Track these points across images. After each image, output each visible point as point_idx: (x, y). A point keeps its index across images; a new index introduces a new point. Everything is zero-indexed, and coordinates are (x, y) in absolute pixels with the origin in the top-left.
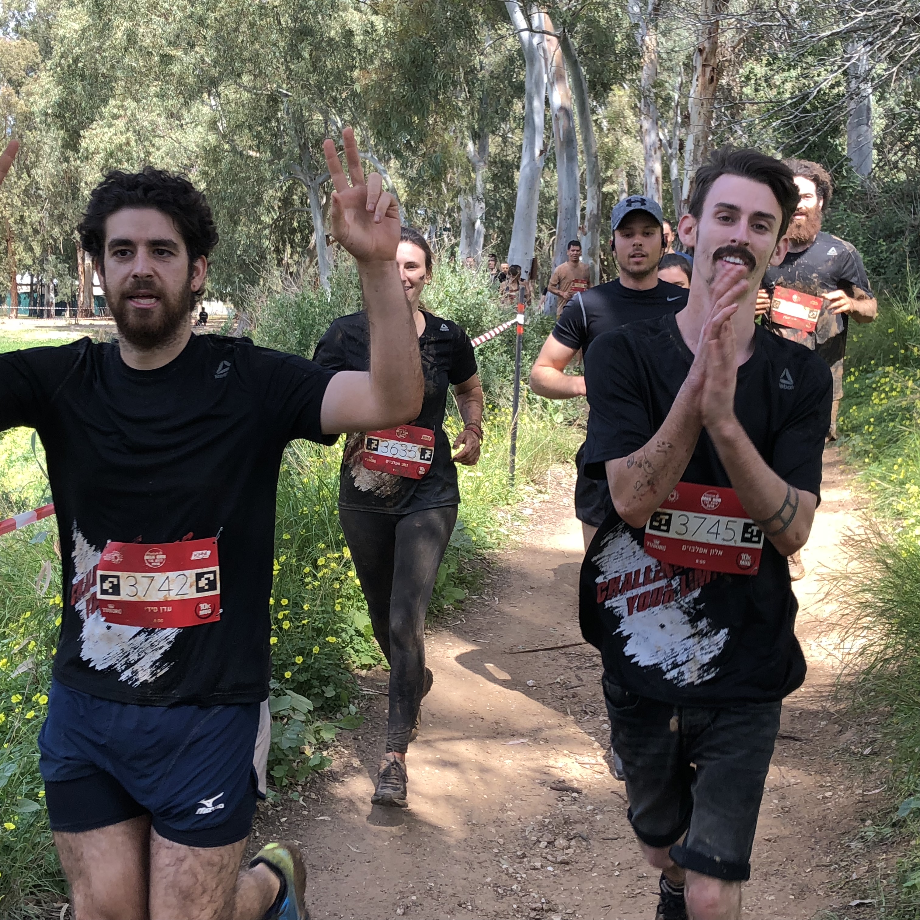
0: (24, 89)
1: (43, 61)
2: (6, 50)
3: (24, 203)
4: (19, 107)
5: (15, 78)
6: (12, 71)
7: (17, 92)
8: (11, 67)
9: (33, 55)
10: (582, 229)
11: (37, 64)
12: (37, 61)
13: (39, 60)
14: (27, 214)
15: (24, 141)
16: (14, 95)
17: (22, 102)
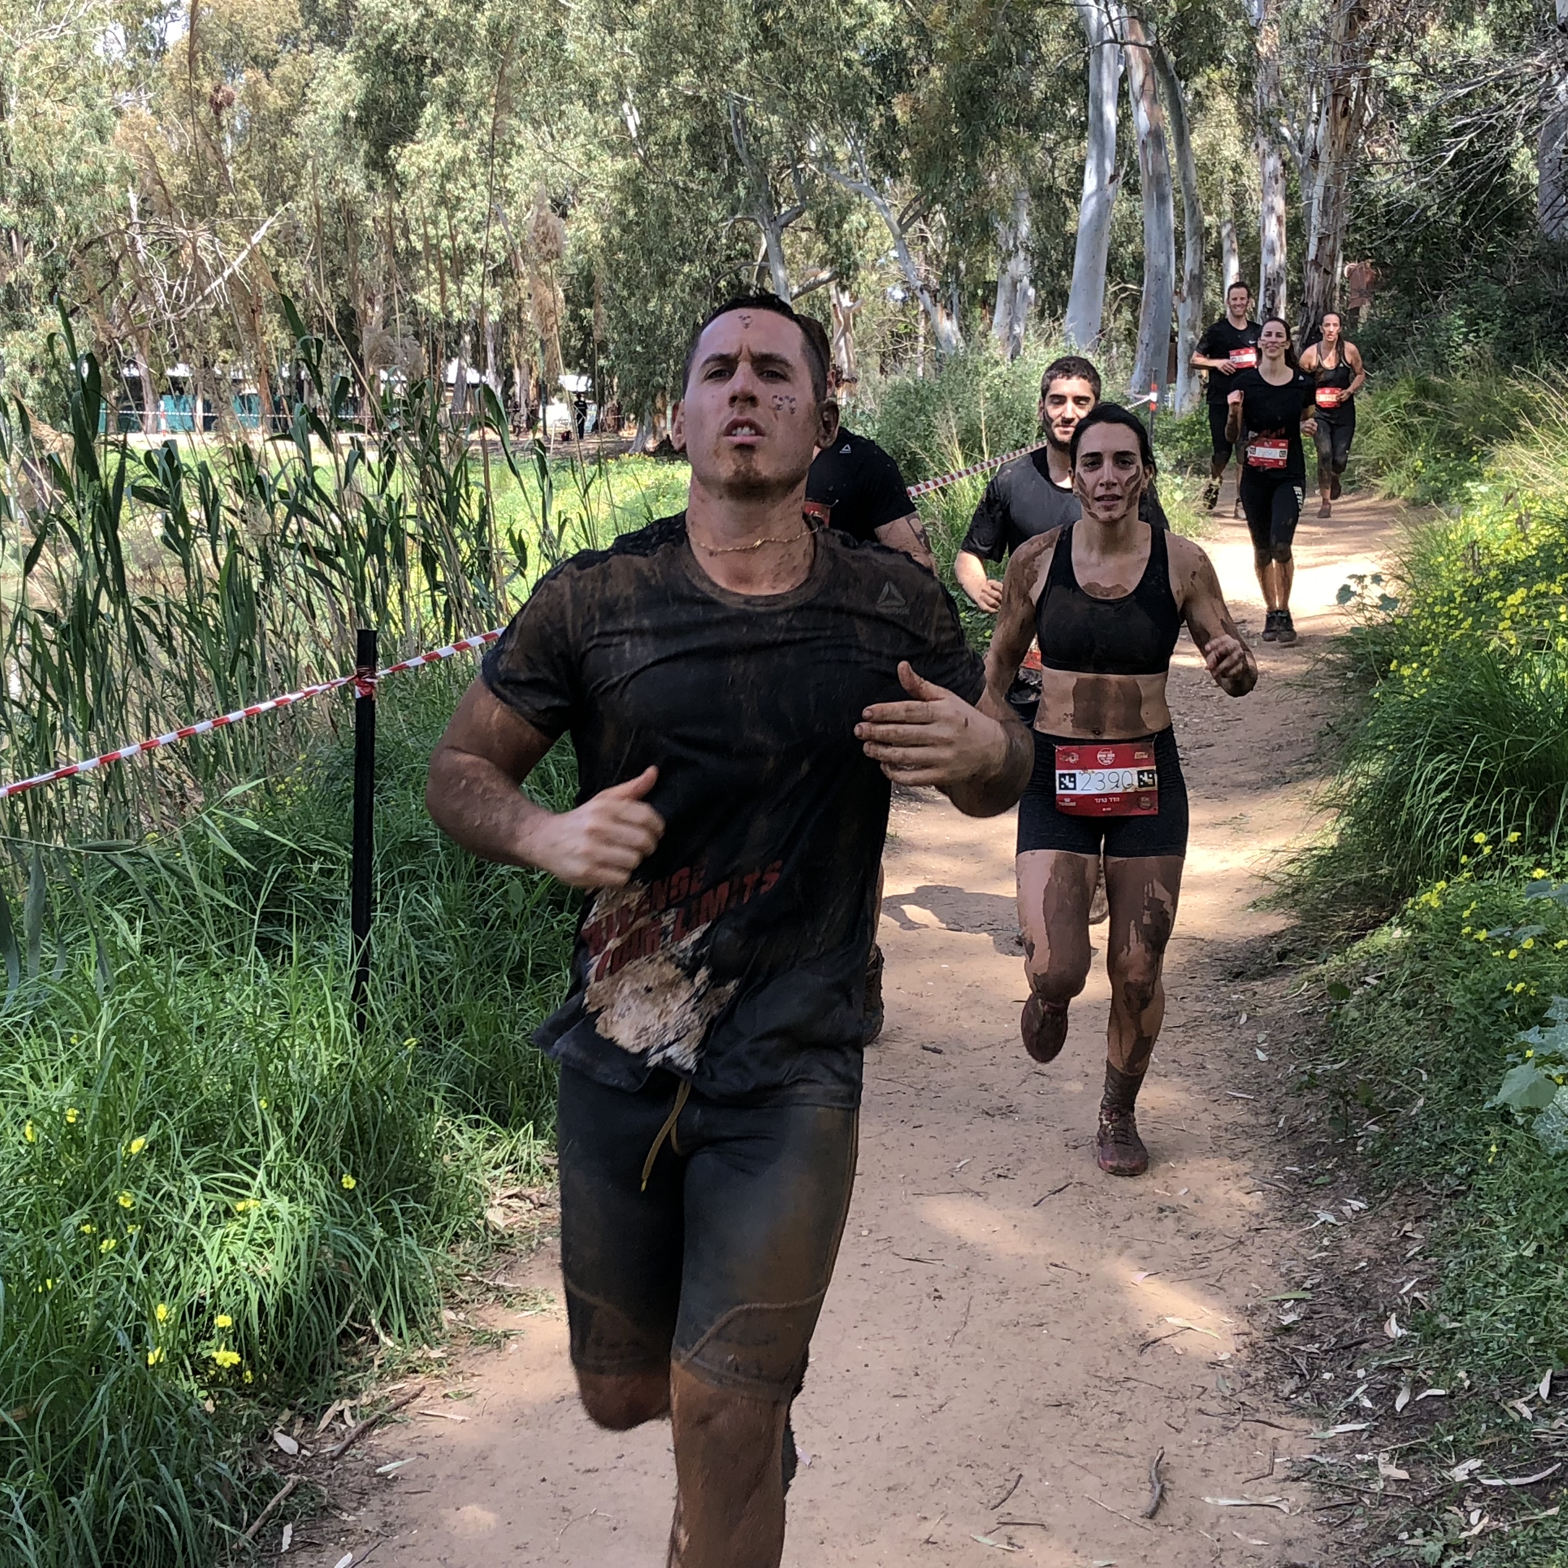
0: (276, 73)
1: (306, 26)
2: (249, 10)
3: (279, 253)
4: (271, 99)
5: (263, 53)
6: (258, 45)
7: (268, 76)
8: (257, 38)
9: (289, 17)
10: (1178, 293)
11: (297, 31)
12: (296, 26)
13: (299, 25)
14: (284, 269)
15: (280, 153)
16: (264, 81)
17: (275, 93)
